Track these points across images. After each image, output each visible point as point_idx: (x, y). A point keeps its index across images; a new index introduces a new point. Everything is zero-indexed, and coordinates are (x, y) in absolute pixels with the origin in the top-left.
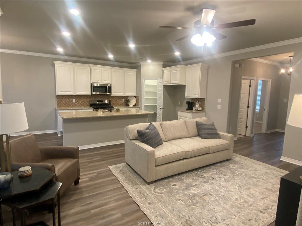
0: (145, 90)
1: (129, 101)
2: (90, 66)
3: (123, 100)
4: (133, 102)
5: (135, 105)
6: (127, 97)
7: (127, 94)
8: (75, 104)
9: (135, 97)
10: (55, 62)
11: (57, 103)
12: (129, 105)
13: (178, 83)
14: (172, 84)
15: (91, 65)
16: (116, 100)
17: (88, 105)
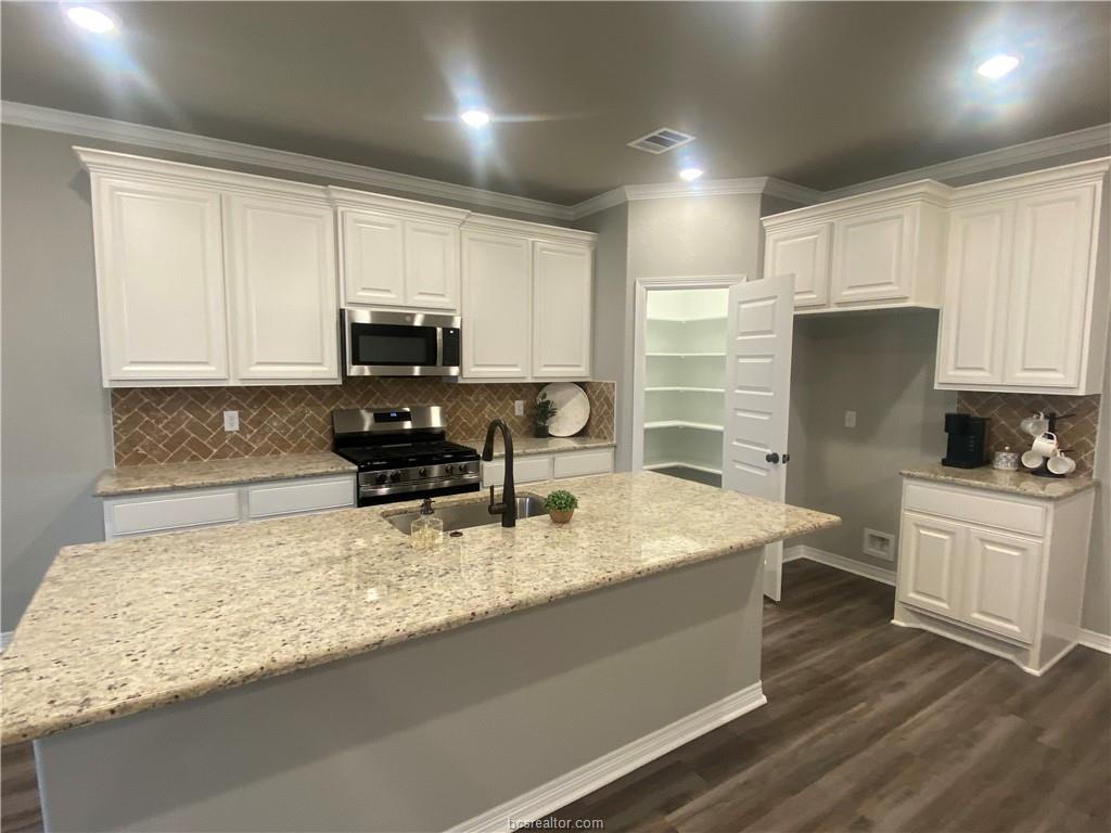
0: (650, 346)
1: (553, 413)
2: (330, 200)
3: (519, 407)
4: (571, 415)
5: (582, 434)
6: (540, 387)
7: (543, 373)
8: (236, 440)
9: (582, 385)
10: (87, 156)
11: (116, 437)
12: (551, 432)
13: (905, 299)
14: (839, 304)
15: (337, 192)
16: (481, 407)
17: (320, 445)
